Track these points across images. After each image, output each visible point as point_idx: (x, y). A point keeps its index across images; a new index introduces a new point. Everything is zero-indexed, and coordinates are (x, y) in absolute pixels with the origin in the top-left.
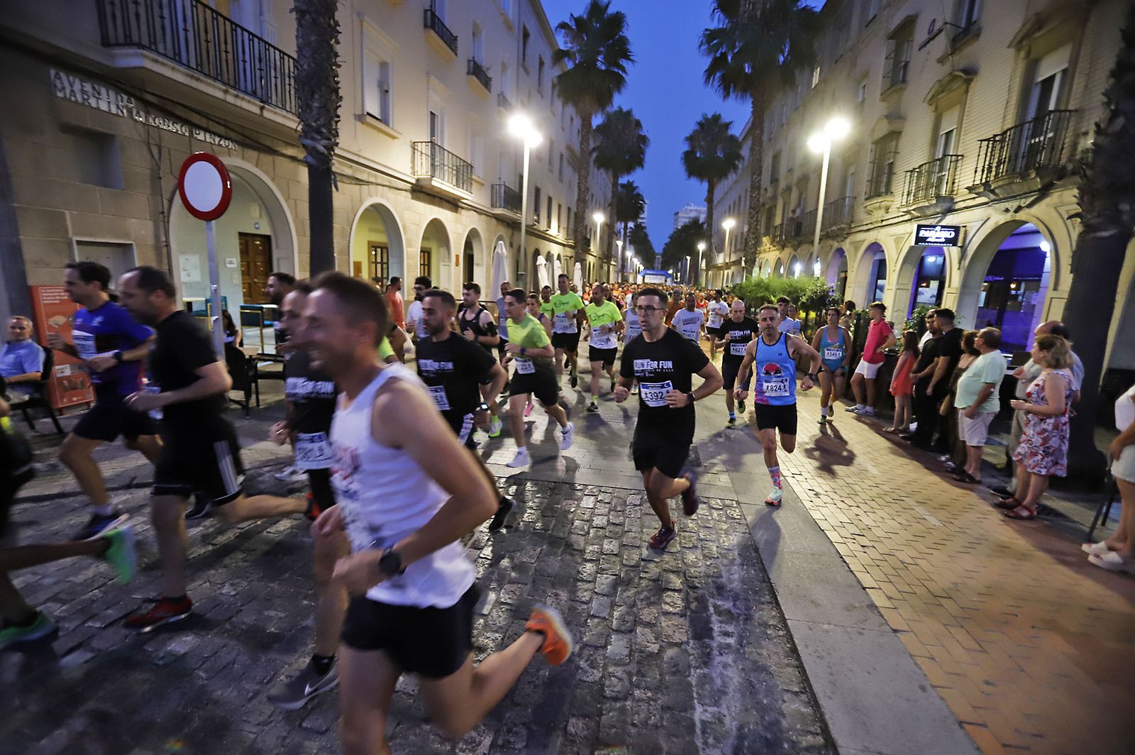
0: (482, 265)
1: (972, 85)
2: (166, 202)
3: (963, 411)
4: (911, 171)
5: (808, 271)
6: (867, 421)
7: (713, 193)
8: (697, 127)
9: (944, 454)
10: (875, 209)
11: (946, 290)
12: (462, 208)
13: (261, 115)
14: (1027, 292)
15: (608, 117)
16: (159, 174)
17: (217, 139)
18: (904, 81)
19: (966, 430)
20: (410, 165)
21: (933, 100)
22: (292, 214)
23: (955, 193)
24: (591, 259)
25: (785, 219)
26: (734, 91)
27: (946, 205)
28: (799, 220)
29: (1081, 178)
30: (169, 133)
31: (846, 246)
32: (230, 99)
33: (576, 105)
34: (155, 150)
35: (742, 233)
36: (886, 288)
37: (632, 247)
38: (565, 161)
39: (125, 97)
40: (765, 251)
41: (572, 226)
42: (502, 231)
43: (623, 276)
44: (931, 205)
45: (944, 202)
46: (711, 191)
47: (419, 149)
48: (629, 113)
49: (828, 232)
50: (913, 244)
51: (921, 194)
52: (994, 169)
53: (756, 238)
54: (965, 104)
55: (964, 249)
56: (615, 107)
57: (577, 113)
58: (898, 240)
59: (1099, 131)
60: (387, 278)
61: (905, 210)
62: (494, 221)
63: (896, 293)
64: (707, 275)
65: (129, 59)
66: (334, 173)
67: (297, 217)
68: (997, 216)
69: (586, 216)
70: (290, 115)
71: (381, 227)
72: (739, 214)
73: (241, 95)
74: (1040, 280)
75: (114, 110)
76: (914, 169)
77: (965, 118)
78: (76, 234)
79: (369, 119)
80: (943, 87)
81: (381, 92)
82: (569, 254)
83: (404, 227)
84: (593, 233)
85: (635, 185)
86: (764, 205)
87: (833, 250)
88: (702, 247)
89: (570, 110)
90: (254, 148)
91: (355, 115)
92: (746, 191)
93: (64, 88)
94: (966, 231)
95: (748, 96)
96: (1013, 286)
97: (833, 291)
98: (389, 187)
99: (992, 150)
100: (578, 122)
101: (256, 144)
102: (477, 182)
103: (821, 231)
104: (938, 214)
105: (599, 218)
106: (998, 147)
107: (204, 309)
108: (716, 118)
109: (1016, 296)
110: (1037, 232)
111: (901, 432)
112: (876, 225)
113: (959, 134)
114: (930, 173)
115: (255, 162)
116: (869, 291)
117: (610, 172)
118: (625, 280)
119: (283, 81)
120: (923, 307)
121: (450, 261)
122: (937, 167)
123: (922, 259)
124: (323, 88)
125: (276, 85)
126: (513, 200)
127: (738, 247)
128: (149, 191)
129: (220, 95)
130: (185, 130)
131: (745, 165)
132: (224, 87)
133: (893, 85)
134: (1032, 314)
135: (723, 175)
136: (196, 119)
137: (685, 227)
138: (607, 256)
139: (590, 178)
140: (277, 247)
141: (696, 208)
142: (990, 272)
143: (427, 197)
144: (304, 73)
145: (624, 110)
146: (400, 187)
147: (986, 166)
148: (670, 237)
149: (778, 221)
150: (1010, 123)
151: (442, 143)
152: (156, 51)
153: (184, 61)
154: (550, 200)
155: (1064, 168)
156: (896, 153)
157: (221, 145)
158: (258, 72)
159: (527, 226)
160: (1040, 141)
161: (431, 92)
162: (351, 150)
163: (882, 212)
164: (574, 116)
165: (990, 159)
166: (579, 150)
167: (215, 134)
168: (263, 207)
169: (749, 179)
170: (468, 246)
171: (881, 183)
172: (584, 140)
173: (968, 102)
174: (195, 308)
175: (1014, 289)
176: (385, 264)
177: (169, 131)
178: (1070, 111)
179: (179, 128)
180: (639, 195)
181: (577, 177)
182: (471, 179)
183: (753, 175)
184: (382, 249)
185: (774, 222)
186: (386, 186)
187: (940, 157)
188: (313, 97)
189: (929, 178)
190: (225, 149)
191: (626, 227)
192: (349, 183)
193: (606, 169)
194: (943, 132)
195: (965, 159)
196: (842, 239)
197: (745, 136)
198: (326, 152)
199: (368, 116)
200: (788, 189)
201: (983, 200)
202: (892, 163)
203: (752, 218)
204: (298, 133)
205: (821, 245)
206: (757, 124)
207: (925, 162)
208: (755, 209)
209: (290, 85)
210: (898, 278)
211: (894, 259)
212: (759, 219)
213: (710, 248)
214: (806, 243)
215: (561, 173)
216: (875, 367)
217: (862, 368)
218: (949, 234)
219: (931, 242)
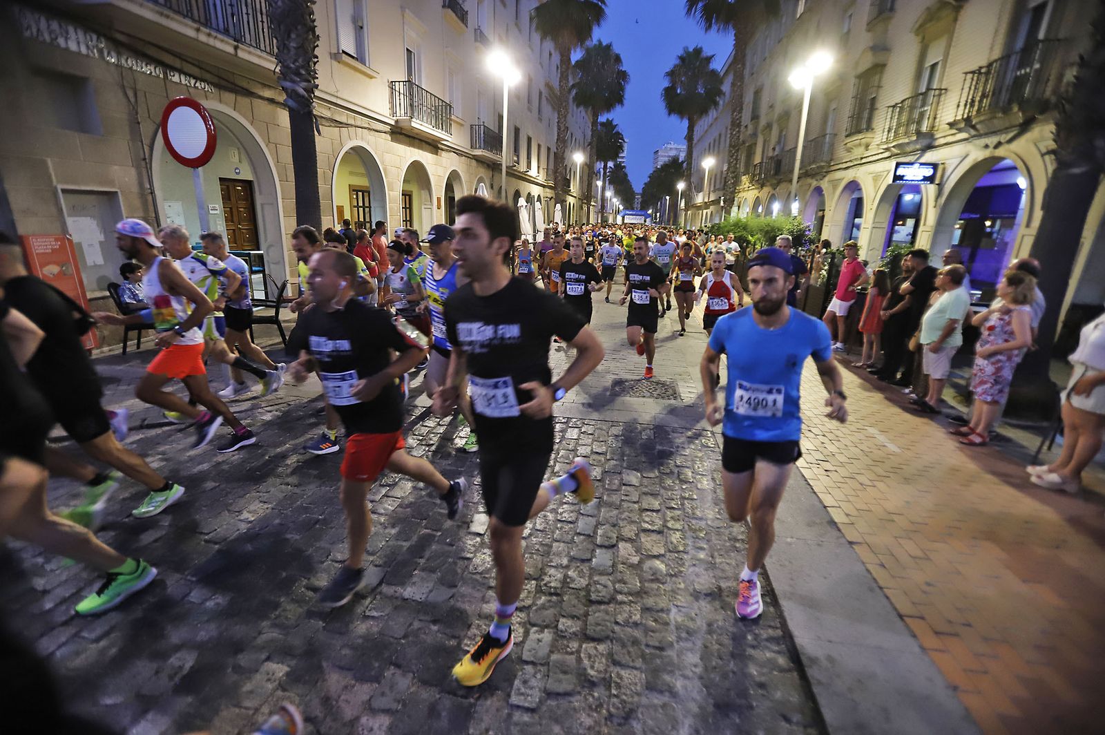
1: (962, 12)
2: (147, 149)
3: (928, 346)
4: (894, 107)
5: (786, 211)
7: (693, 131)
8: (677, 62)
9: (907, 386)
10: (855, 146)
11: (921, 228)
12: (442, 150)
13: (236, 55)
14: (1002, 230)
15: (588, 51)
16: (137, 118)
17: (193, 81)
18: (892, 9)
19: (931, 365)
20: (388, 106)
21: (920, 30)
22: (273, 159)
23: (936, 129)
24: (571, 200)
25: (765, 157)
26: (716, 22)
27: (925, 142)
28: (778, 158)
29: (1059, 113)
30: (144, 75)
31: (825, 184)
32: (203, 38)
33: (555, 39)
36: (862, 227)
37: (612, 187)
38: (544, 99)
39: (95, 37)
40: (744, 191)
41: (552, 166)
42: (483, 172)
43: (602, 217)
44: (911, 142)
45: (924, 138)
46: (691, 128)
48: (609, 46)
49: (807, 171)
50: (891, 182)
51: (902, 130)
52: (977, 104)
53: (736, 177)
54: (953, 33)
55: (940, 186)
56: (595, 42)
57: (556, 49)
58: (877, 178)
59: (1083, 63)
60: (370, 222)
61: (885, 146)
62: (473, 162)
63: (872, 232)
64: (686, 215)
66: (315, 116)
67: (277, 160)
68: (976, 153)
69: (566, 156)
70: (264, 55)
71: (362, 170)
72: (719, 152)
73: (214, 34)
74: (1014, 218)
75: (84, 50)
76: (897, 104)
77: (951, 49)
78: (60, 182)
79: (345, 58)
80: (931, 16)
81: (355, 28)
82: (550, 196)
83: (385, 170)
84: (572, 173)
85: (614, 123)
86: (744, 142)
87: (812, 189)
88: (681, 186)
89: (549, 45)
90: (231, 91)
91: (330, 53)
92: (727, 128)
93: (30, 27)
94: (944, 170)
95: (731, 28)
96: (988, 223)
98: (369, 129)
99: (977, 83)
100: (556, 58)
101: (232, 86)
102: (456, 122)
103: (800, 169)
104: (918, 150)
105: (579, 158)
106: (983, 79)
108: (698, 51)
109: (991, 234)
110: (1014, 168)
111: (869, 366)
112: (856, 163)
113: (944, 67)
114: (912, 108)
115: (232, 105)
116: (846, 229)
117: (590, 108)
118: (604, 220)
119: (255, 18)
120: (897, 246)
121: (432, 204)
122: (919, 102)
123: (900, 197)
124: (299, 27)
125: (248, 22)
126: (493, 141)
127: (717, 187)
128: (128, 137)
129: (191, 33)
130: (159, 72)
131: (726, 101)
132: (196, 26)
133: (880, 12)
134: (1005, 251)
135: (704, 111)
136: (169, 59)
137: (665, 166)
138: (587, 196)
139: (570, 115)
140: (261, 193)
141: (676, 146)
142: (963, 212)
143: (407, 139)
144: (279, 11)
145: (604, 44)
146: (378, 129)
148: (650, 177)
149: (757, 159)
150: (997, 54)
151: (420, 81)
154: (529, 140)
155: (1048, 101)
156: (879, 87)
157: (195, 87)
158: (229, 8)
159: (507, 167)
160: (1026, 73)
161: (405, 27)
162: (329, 91)
163: (862, 149)
164: (553, 51)
165: (974, 92)
166: (558, 87)
167: (190, 76)
168: (242, 151)
169: (729, 116)
170: (449, 186)
171: (862, 121)
172: (563, 77)
173: (957, 31)
175: (989, 227)
176: (367, 208)
177: (143, 72)
178: (1059, 40)
179: (153, 70)
180: (618, 133)
181: (556, 115)
182: (451, 120)
183: (734, 112)
184: (363, 192)
185: (754, 160)
186: (365, 128)
187: (924, 91)
188: (289, 36)
189: (911, 112)
190: (203, 92)
191: (605, 167)
192: (330, 126)
193: (586, 106)
194: (928, 64)
195: (948, 93)
196: (821, 177)
197: (727, 71)
198: (306, 95)
199: (344, 55)
200: (769, 126)
201: (964, 135)
202: (874, 98)
203: (732, 157)
204: (277, 75)
205: (799, 184)
206: (739, 58)
207: (908, 96)
208: (735, 147)
209: (262, 22)
210: (875, 218)
211: (871, 197)
212: (739, 157)
213: (689, 188)
214: (786, 181)
215: (540, 112)
216: (846, 304)
217: (834, 306)
218: (929, 172)
219: (908, 180)
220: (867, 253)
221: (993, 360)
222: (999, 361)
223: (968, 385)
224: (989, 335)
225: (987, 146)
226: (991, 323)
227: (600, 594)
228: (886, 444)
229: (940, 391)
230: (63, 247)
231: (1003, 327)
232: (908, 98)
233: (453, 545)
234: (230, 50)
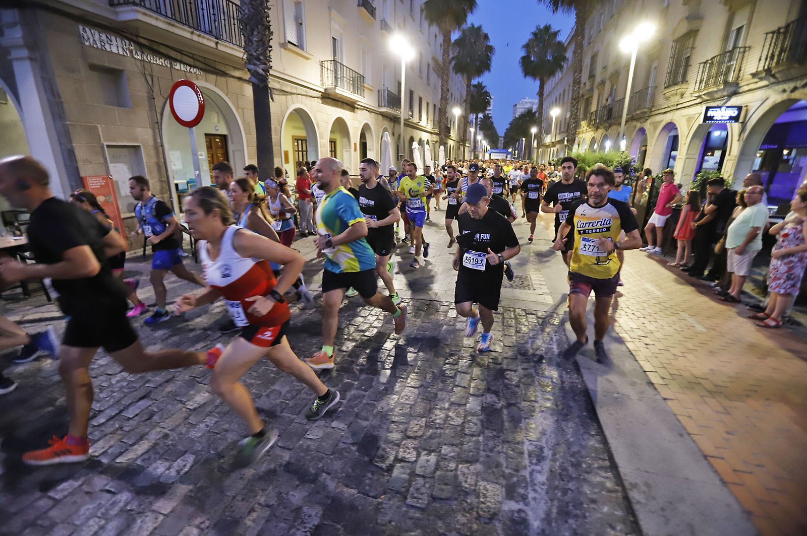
0: (373, 150)
2: (159, 115)
3: (734, 250)
4: (705, 63)
5: (616, 147)
6: (656, 258)
7: (543, 89)
8: (532, 37)
9: (713, 281)
11: (727, 158)
12: (358, 109)
13: (217, 48)
14: (797, 158)
15: (464, 32)
16: (153, 95)
17: (188, 68)
19: (735, 264)
20: (320, 78)
22: (241, 119)
23: (740, 79)
24: (451, 143)
25: (600, 107)
26: (562, 5)
27: (732, 89)
28: (610, 107)
30: (157, 66)
31: (647, 126)
32: (195, 38)
33: (439, 25)
34: (149, 79)
35: (566, 119)
36: (677, 158)
37: (482, 133)
38: (431, 69)
39: (127, 42)
40: (583, 132)
41: (437, 118)
42: (387, 124)
43: (474, 154)
44: (719, 90)
45: (731, 86)
46: (542, 87)
48: (479, 28)
50: (701, 122)
51: (712, 81)
52: (776, 57)
55: (744, 124)
56: (469, 25)
57: (439, 32)
58: (689, 119)
61: (697, 95)
62: (380, 117)
63: (685, 162)
64: (538, 152)
65: (128, 14)
66: (270, 88)
67: (244, 121)
68: (775, 96)
69: (448, 110)
70: (235, 47)
71: (302, 125)
72: (563, 104)
73: (202, 34)
75: (121, 52)
76: (707, 61)
77: (755, 15)
78: (105, 140)
79: (290, 46)
81: (297, 24)
82: (435, 140)
83: (317, 124)
84: (452, 123)
85: (484, 85)
86: (583, 96)
87: (637, 129)
88: (534, 130)
89: (435, 29)
90: (213, 73)
91: (280, 44)
92: (569, 85)
93: (89, 39)
94: (747, 111)
95: (573, 9)
97: (635, 161)
98: (307, 96)
99: (776, 41)
100: (440, 39)
101: (214, 70)
102: (367, 88)
103: (627, 115)
104: (724, 97)
105: (457, 112)
106: (782, 37)
107: (186, 188)
108: (547, 28)
109: (788, 160)
111: (682, 266)
112: (673, 108)
113: (748, 29)
114: (720, 63)
115: (214, 83)
116: (664, 160)
117: (465, 75)
118: (476, 157)
119: (230, 22)
120: (705, 172)
121: (350, 148)
122: (727, 58)
123: (709, 133)
124: (260, 27)
125: (225, 25)
126: (394, 100)
127: (562, 130)
128: (147, 108)
129: (188, 35)
130: (167, 63)
131: (569, 65)
132: (191, 30)
134: (799, 174)
135: (552, 73)
136: (173, 54)
137: (522, 116)
138: (463, 140)
139: (450, 80)
140: (232, 143)
141: (530, 100)
142: (764, 143)
143: (333, 101)
144: (246, 16)
145: (476, 26)
146: (313, 95)
148: (510, 124)
149: (593, 108)
150: (794, 16)
151: (342, 61)
152: (145, 7)
153: (163, 12)
154: (420, 99)
156: (693, 48)
157: (191, 72)
158: (212, 17)
159: (405, 120)
161: (332, 22)
162: (279, 70)
163: (678, 97)
164: (437, 34)
165: (774, 49)
166: (442, 60)
167: (187, 64)
168: (220, 114)
169: (572, 76)
170: (363, 136)
171: (678, 75)
172: (446, 52)
174: (180, 188)
175: (786, 155)
176: (305, 152)
177: (157, 64)
179: (163, 62)
180: (486, 92)
181: (440, 81)
182: (364, 87)
183: (575, 73)
184: (302, 141)
185: (590, 109)
186: (304, 95)
187: (731, 49)
188: (252, 34)
189: (719, 67)
190: (195, 75)
191: (477, 118)
192: (280, 95)
193: (462, 73)
194: (735, 27)
195: (751, 50)
196: (644, 120)
197: (569, 42)
198: (264, 73)
199: (289, 44)
200: (603, 83)
201: (764, 83)
202: (689, 57)
203: (573, 107)
204: (244, 61)
205: (627, 126)
206: (579, 32)
207: (716, 54)
208: (576, 100)
209: (234, 24)
210: (688, 150)
211: (685, 134)
212: (579, 107)
213: (540, 131)
214: (616, 124)
215: (428, 79)
216: (664, 218)
217: (654, 219)
218: (734, 113)
219: (717, 120)
220: (681, 179)
221: (786, 261)
222: (791, 262)
223: (765, 281)
224: (783, 241)
225: (784, 91)
226: (786, 231)
227: (472, 430)
228: (695, 325)
229: (742, 285)
230: (107, 183)
231: (795, 234)
232: (717, 56)
233: (366, 391)
234: (213, 45)
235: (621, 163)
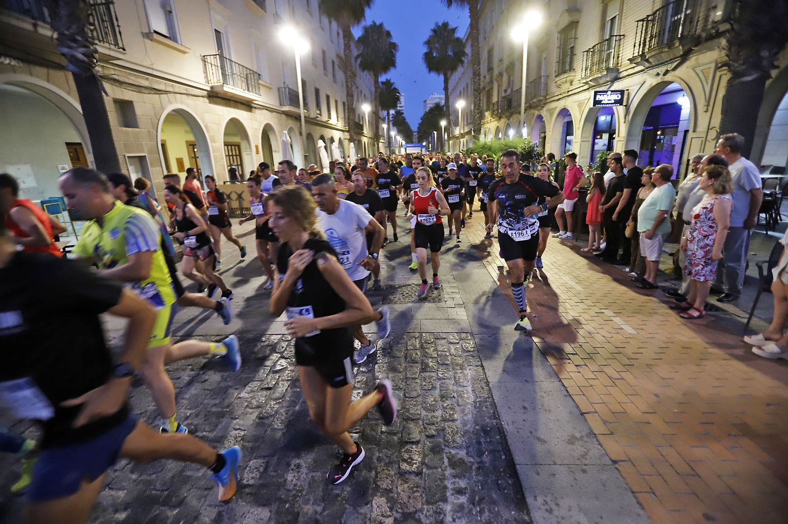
0: (279, 152)
3: (644, 234)
4: (587, 51)
5: (519, 134)
7: (448, 83)
8: (431, 33)
10: (563, 83)
11: (616, 139)
12: (255, 108)
15: (365, 30)
19: (646, 248)
20: (203, 75)
23: (619, 65)
24: (365, 140)
25: (500, 98)
27: (613, 75)
28: (510, 97)
31: (544, 113)
33: (338, 20)
35: (471, 111)
36: (573, 142)
37: (395, 128)
38: (336, 66)
40: (488, 123)
41: (347, 117)
42: (292, 123)
44: (603, 76)
45: (612, 72)
46: (446, 81)
47: (209, 61)
48: (381, 25)
49: (530, 104)
50: (592, 106)
51: (595, 68)
53: (480, 113)
55: (627, 107)
57: (340, 28)
58: (580, 105)
61: (585, 81)
62: (284, 116)
63: (581, 144)
64: (449, 143)
68: (650, 80)
72: (467, 97)
74: (678, 127)
76: (590, 49)
77: (625, 5)
79: (157, 37)
81: (165, 13)
84: (363, 120)
86: (484, 87)
87: (535, 116)
88: (443, 123)
89: (334, 24)
91: (142, 33)
92: (471, 78)
94: (629, 93)
95: (466, 4)
96: (659, 133)
97: (537, 146)
98: (187, 94)
99: (646, 28)
100: (341, 35)
102: (265, 86)
103: (525, 104)
104: (608, 82)
105: (366, 108)
106: (650, 25)
108: (445, 25)
112: (564, 95)
113: (621, 19)
114: (601, 51)
115: (45, 78)
116: (561, 145)
117: (372, 72)
122: (606, 46)
123: (597, 119)
127: (468, 122)
131: (470, 58)
135: (454, 68)
137: (432, 110)
138: (376, 137)
140: (89, 153)
141: (437, 96)
143: (223, 101)
146: (197, 94)
147: (642, 41)
148: (421, 119)
149: (495, 99)
150: (658, 5)
151: (231, 56)
154: (328, 97)
155: (699, 36)
156: (576, 38)
160: (681, 17)
161: (212, 13)
163: (568, 84)
164: (339, 31)
165: (645, 35)
169: (472, 69)
170: (266, 137)
171: (566, 64)
172: (347, 47)
180: (395, 89)
182: (259, 84)
183: (474, 65)
185: (492, 101)
186: (184, 94)
187: (608, 37)
189: (600, 55)
191: (388, 114)
193: (369, 70)
194: (609, 18)
195: (626, 38)
196: (541, 108)
197: (467, 38)
198: (86, 60)
199: (155, 34)
200: (501, 74)
201: (641, 68)
202: (573, 47)
203: (476, 98)
205: (526, 114)
206: (474, 26)
207: (596, 43)
208: (478, 91)
210: (582, 133)
211: (578, 119)
212: (481, 98)
213: (449, 123)
214: (516, 113)
215: (334, 76)
216: (571, 202)
218: (617, 97)
219: (604, 104)
225: (658, 74)
235: (525, 149)
